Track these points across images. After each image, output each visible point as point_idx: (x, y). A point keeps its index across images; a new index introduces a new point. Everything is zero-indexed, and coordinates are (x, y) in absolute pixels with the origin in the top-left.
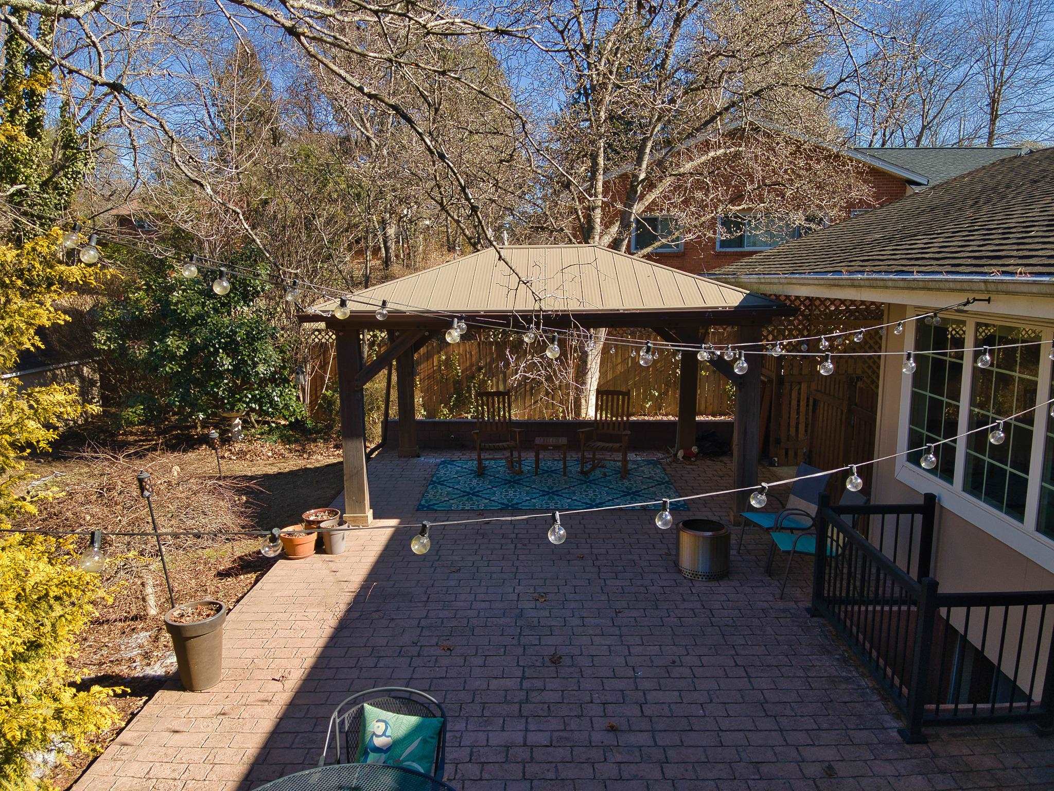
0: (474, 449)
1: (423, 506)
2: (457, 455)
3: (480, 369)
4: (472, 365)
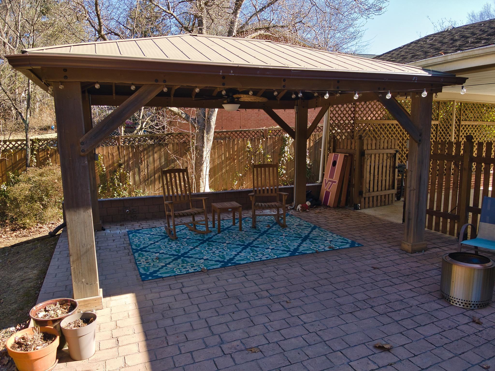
1: (146, 275)
3: (120, 165)
4: (113, 163)
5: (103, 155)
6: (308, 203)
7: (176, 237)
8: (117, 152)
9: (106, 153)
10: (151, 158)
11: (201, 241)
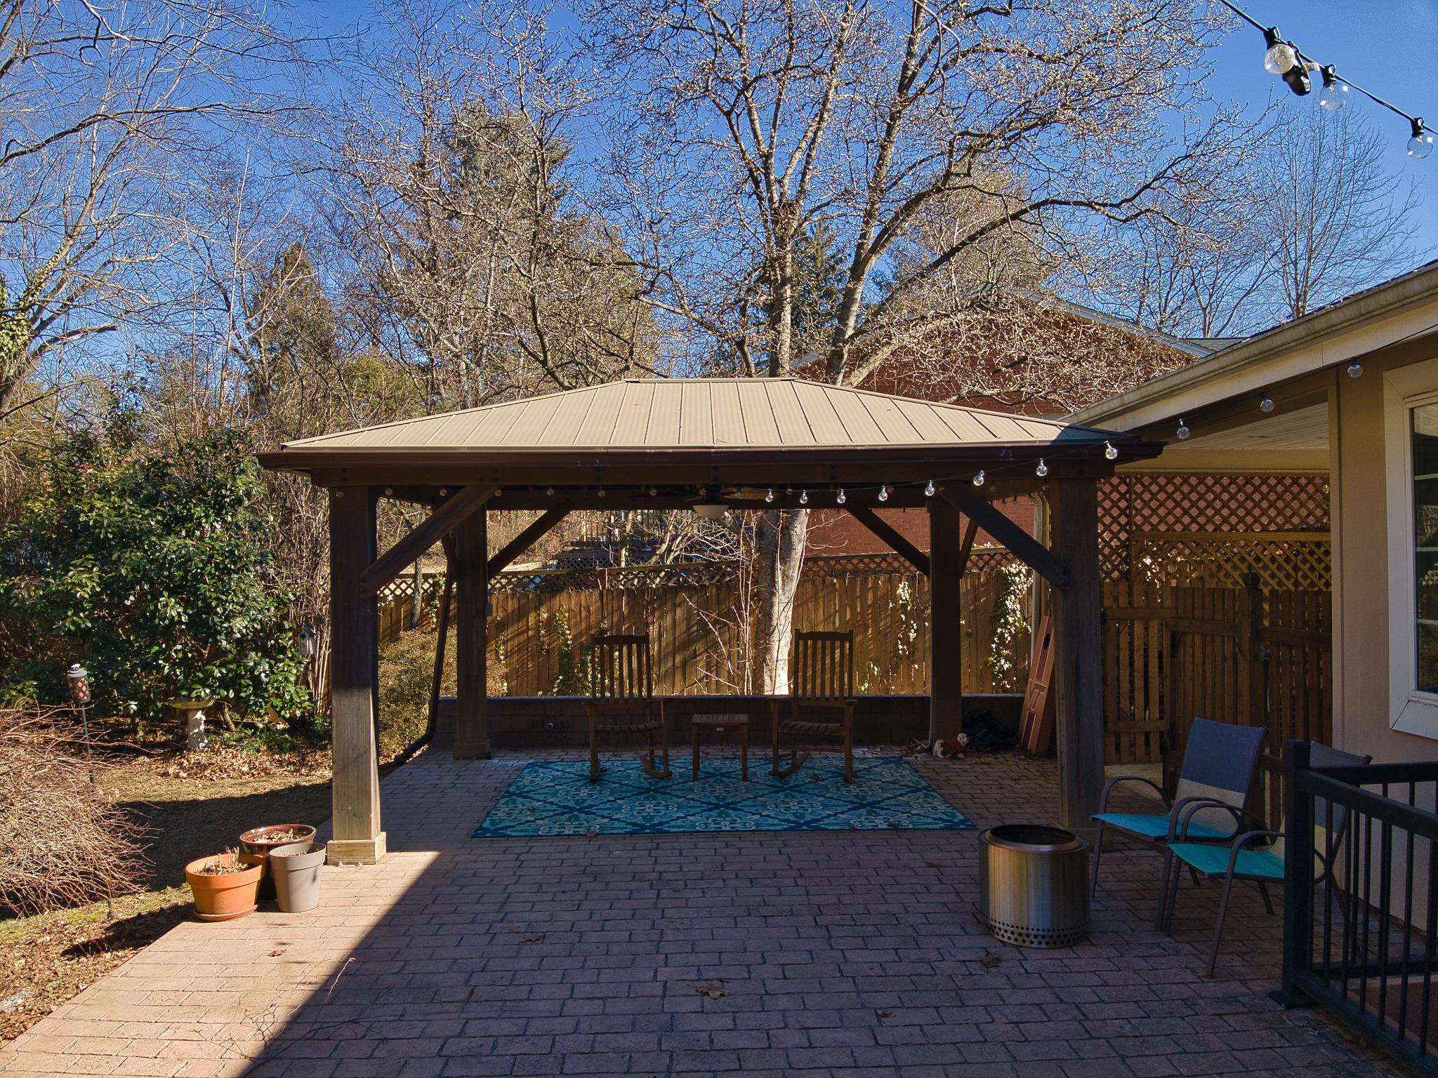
0: (584, 745)
1: (487, 830)
2: (557, 755)
3: (602, 633)
5: (569, 610)
6: (962, 738)
7: (596, 777)
8: (599, 604)
9: (576, 604)
10: (669, 618)
11: (642, 791)
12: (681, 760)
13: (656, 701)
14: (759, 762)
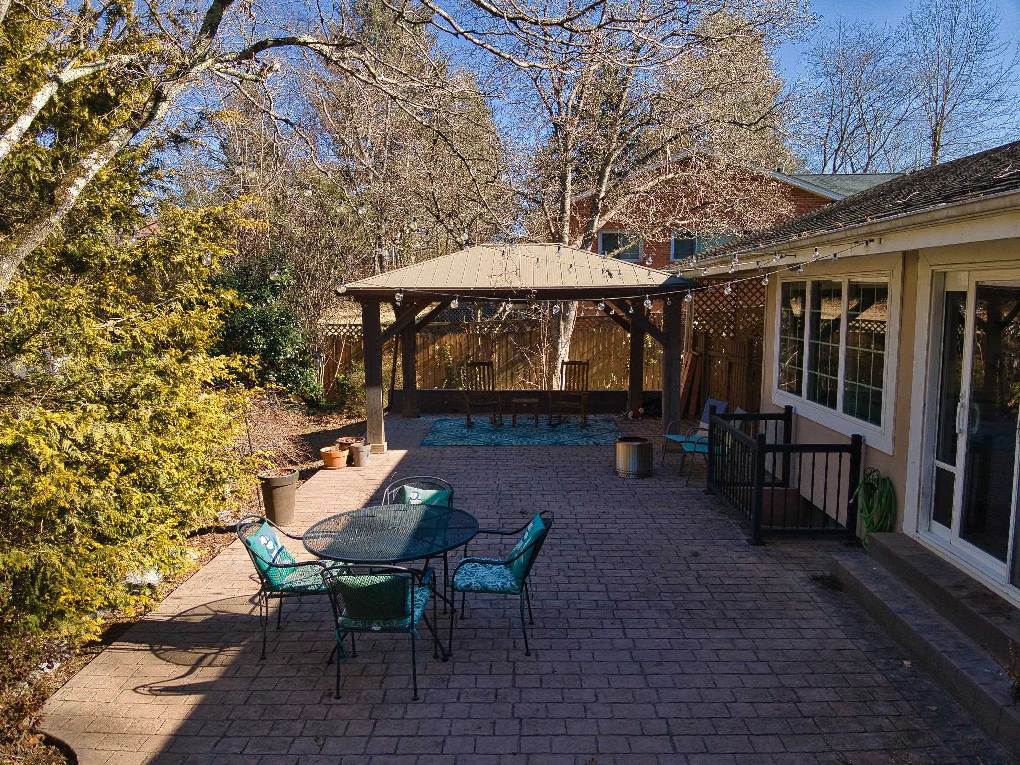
0: (464, 413)
1: (426, 443)
3: (468, 357)
4: (461, 355)
5: (450, 345)
6: (641, 410)
7: (470, 425)
8: (466, 341)
9: (454, 341)
10: (504, 350)
11: (490, 431)
12: (508, 419)
13: (497, 392)
14: (543, 420)
